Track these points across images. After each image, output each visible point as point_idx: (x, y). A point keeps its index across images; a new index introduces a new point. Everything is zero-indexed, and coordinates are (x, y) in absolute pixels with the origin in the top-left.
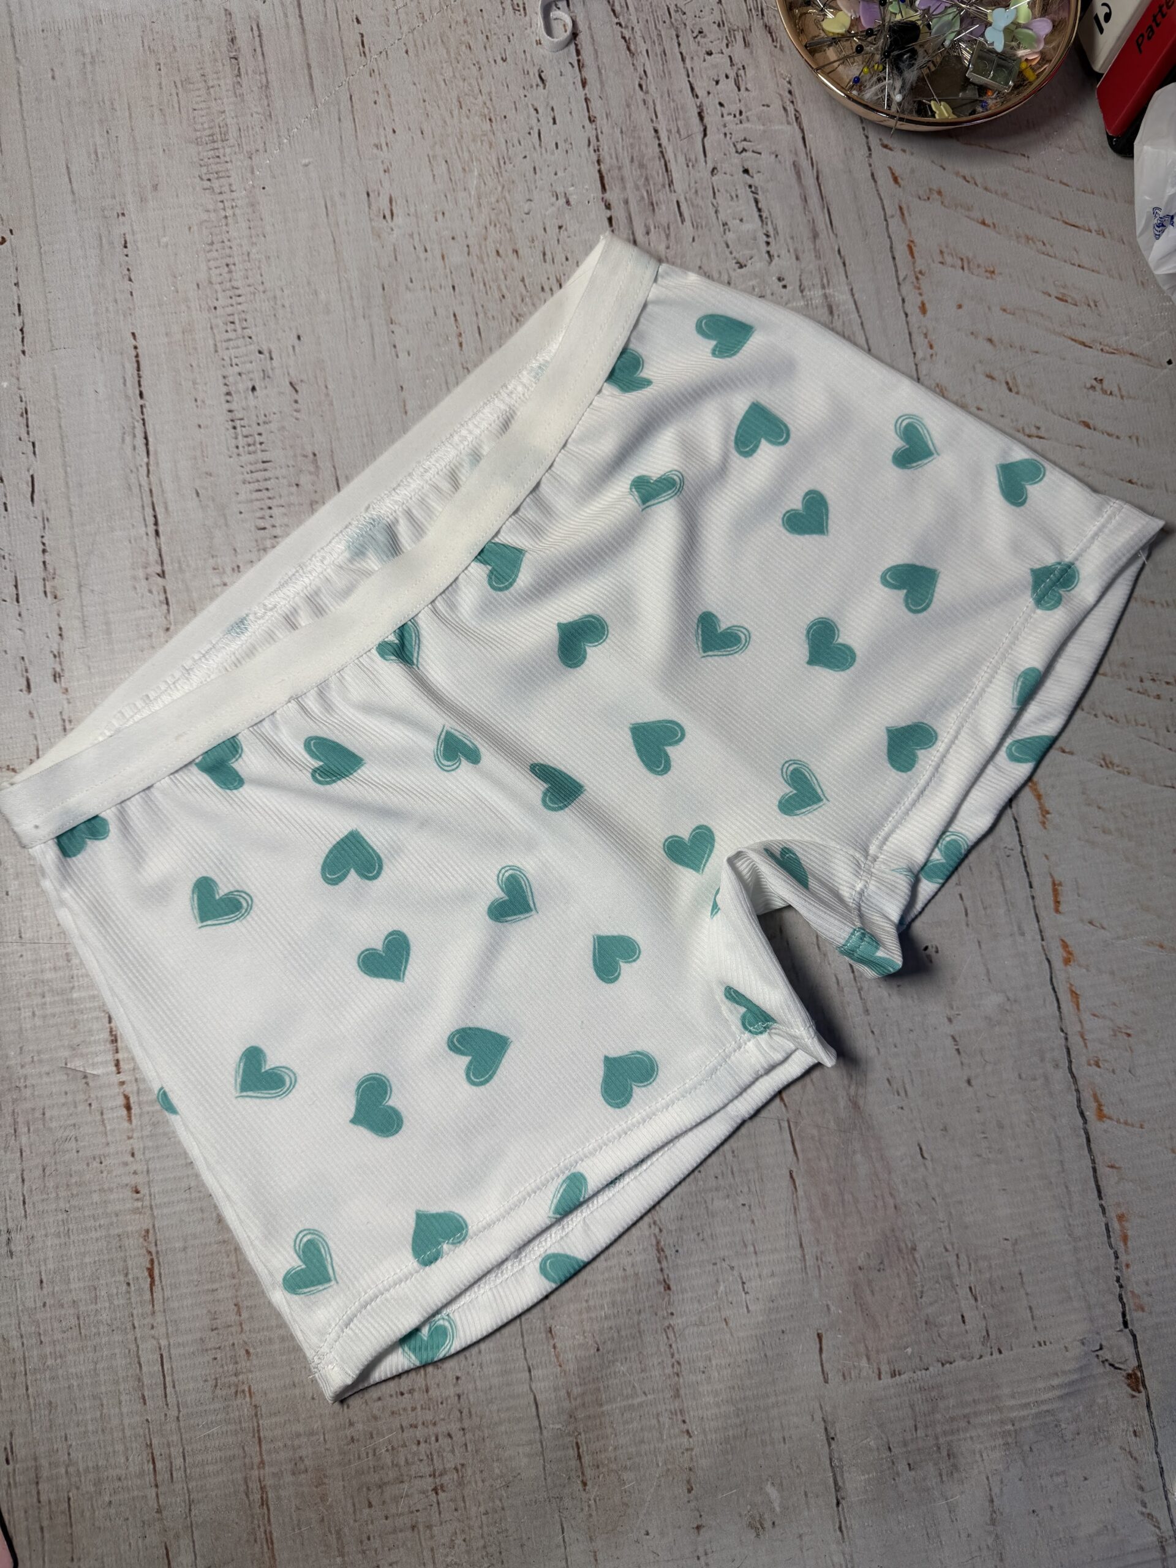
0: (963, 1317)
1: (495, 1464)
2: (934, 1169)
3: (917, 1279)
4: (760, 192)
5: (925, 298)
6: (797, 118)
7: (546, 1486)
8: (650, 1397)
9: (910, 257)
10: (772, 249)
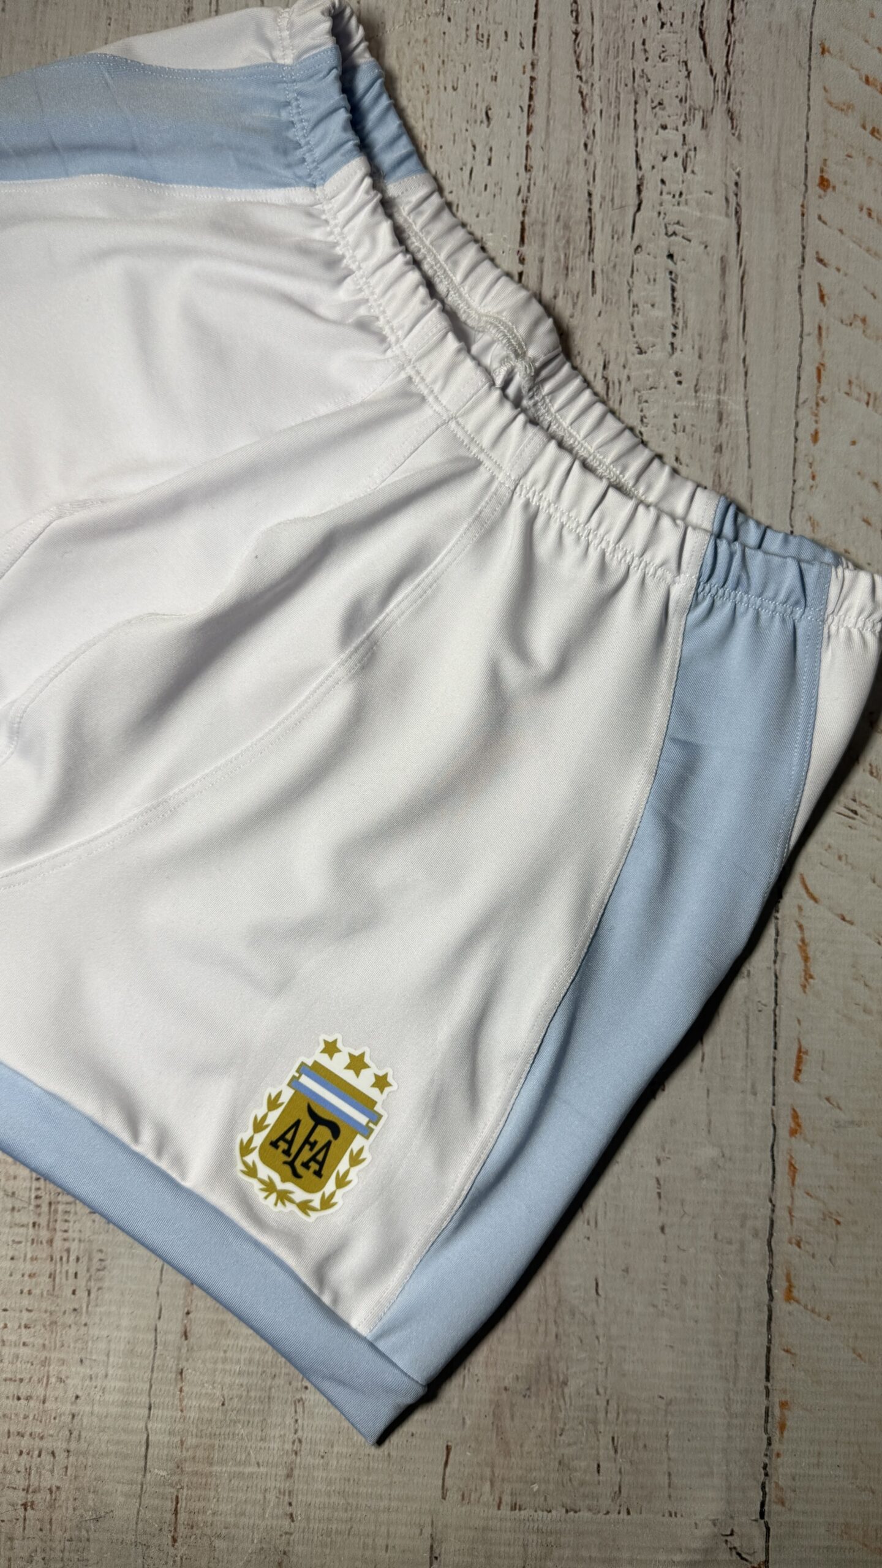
0: (599, 1466)
1: (91, 1496)
2: (605, 1308)
3: (561, 1415)
4: (679, 281)
5: (820, 426)
6: (737, 212)
7: (136, 1531)
8: (262, 1469)
9: (815, 381)
10: (678, 341)
